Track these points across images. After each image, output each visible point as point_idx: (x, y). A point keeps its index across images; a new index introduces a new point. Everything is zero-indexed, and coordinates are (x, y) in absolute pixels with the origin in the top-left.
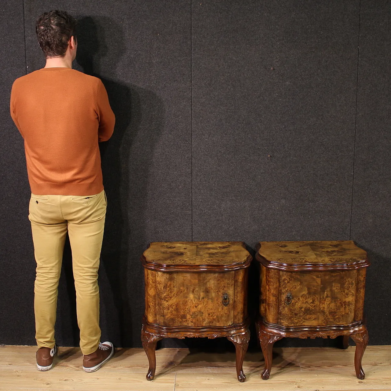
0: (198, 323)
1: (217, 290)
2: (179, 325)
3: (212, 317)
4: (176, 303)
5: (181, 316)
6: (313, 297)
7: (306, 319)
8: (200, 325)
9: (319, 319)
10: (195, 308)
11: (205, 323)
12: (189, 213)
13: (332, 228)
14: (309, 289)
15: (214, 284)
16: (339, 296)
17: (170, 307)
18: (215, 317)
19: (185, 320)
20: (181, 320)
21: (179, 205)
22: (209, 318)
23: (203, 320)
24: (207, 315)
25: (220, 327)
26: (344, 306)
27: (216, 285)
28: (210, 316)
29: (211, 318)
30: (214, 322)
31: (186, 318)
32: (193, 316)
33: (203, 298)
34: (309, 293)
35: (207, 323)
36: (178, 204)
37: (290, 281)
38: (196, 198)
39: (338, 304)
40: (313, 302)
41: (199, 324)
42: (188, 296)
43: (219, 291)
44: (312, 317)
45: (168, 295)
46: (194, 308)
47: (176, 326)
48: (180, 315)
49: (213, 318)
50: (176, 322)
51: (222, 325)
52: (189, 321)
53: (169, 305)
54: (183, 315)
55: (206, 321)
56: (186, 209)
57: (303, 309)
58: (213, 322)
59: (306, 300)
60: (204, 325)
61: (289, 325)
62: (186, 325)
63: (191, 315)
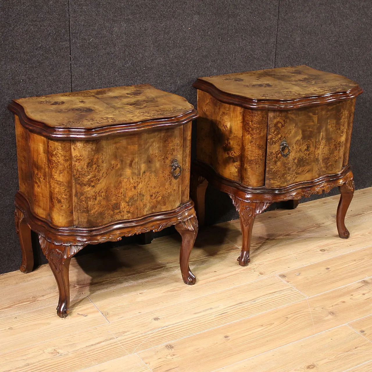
0: (137, 212)
1: (163, 157)
2: (110, 220)
3: (156, 199)
4: (105, 188)
5: (112, 206)
6: (309, 142)
7: (299, 174)
8: (140, 215)
9: (313, 171)
10: (133, 189)
11: (146, 209)
12: (66, 45)
13: (255, 53)
14: (303, 131)
15: (159, 147)
16: (333, 136)
17: (98, 195)
18: (161, 198)
19: (118, 211)
20: (112, 213)
21: (50, 33)
22: (152, 202)
23: (145, 206)
24: (149, 198)
25: (167, 211)
26: (338, 147)
27: (161, 149)
28: (153, 198)
29: (154, 200)
30: (159, 206)
31: (119, 208)
32: (130, 204)
33: (144, 172)
34: (304, 138)
35: (149, 210)
36: (48, 31)
37: (285, 123)
38: (76, 20)
39: (332, 147)
40: (307, 149)
41: (139, 213)
42: (122, 173)
43: (166, 157)
44: (306, 169)
45: (95, 177)
46: (131, 189)
47: (106, 223)
48: (110, 205)
49: (157, 201)
50: (105, 217)
51: (170, 209)
52: (123, 212)
53: (96, 193)
54: (114, 204)
55: (148, 207)
56: (61, 39)
57: (296, 161)
58: (156, 207)
59: (300, 147)
60: (145, 214)
61: (281, 185)
62: (119, 219)
63: (127, 202)
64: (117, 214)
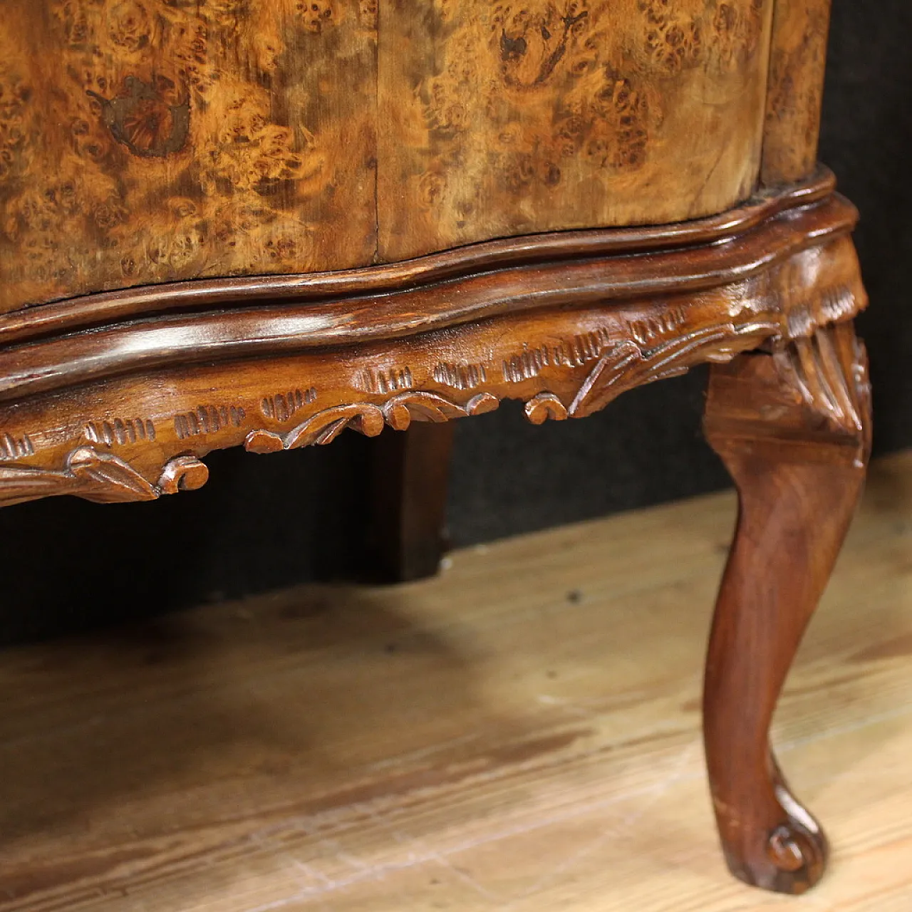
0: (372, 205)
2: (83, 271)
3: (549, 94)
5: (103, 103)
8: (398, 230)
11: (459, 187)
18: (597, 79)
19: (164, 172)
20: (100, 184)
22: (514, 116)
23: (445, 148)
24: (487, 64)
25: (648, 225)
28: (526, 71)
29: (537, 102)
30: (577, 169)
31: (182, 144)
32: (298, 96)
35: (485, 198)
41: (388, 217)
47: (29, 289)
48: (77, 96)
49: (559, 111)
50: (22, 224)
51: (675, 207)
52: (226, 186)
54: (127, 85)
55: (475, 163)
58: (553, 176)
60: (447, 227)
62: (180, 262)
63: (263, 79)
64: (156, 201)
